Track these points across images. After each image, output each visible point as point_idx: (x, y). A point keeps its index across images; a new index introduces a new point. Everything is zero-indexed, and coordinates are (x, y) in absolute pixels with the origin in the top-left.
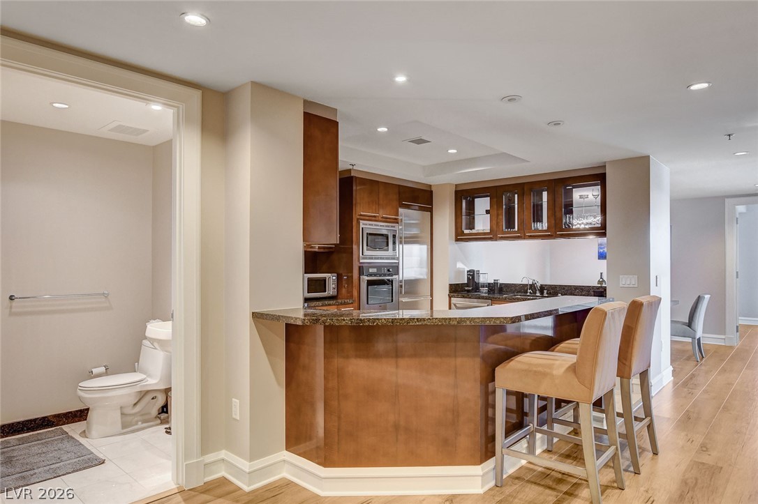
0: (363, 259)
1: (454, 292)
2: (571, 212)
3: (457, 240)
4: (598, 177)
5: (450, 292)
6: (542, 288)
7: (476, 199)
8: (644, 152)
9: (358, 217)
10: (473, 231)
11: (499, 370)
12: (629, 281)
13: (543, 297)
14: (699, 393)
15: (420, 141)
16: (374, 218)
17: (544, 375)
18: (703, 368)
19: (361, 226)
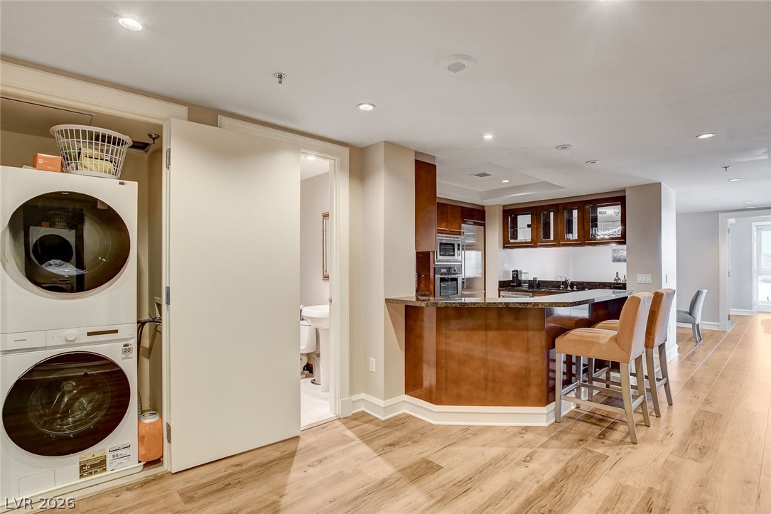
0: (437, 262)
1: (503, 287)
2: (596, 226)
3: (504, 247)
4: (619, 199)
5: (500, 287)
6: (572, 284)
7: (518, 217)
8: (657, 180)
10: (517, 241)
11: (558, 340)
12: (644, 278)
13: (573, 290)
14: (699, 365)
16: (444, 232)
17: (594, 343)
18: (701, 347)
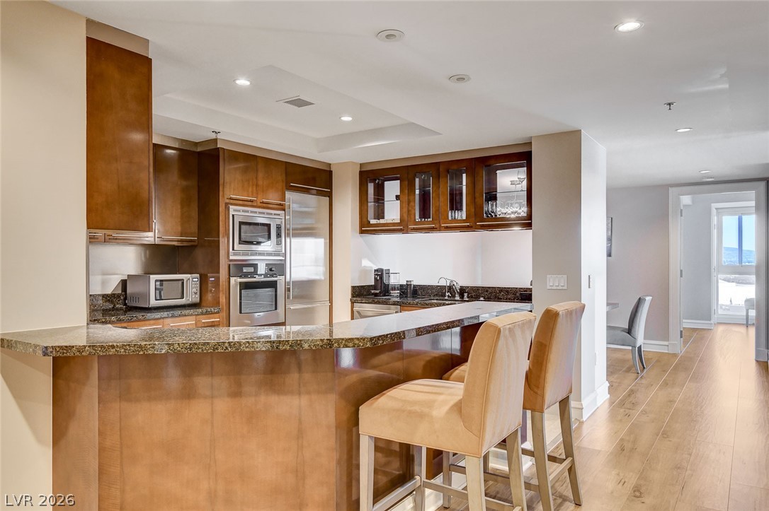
0: (235, 254)
1: (358, 296)
2: (494, 198)
3: (362, 232)
4: (521, 157)
5: (353, 296)
6: (462, 291)
7: (386, 183)
8: (570, 123)
9: (228, 201)
10: (382, 221)
11: (363, 409)
12: (556, 281)
13: (462, 301)
14: (636, 413)
15: (300, 103)
16: (250, 203)
18: (644, 381)
19: (232, 213)
